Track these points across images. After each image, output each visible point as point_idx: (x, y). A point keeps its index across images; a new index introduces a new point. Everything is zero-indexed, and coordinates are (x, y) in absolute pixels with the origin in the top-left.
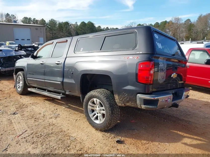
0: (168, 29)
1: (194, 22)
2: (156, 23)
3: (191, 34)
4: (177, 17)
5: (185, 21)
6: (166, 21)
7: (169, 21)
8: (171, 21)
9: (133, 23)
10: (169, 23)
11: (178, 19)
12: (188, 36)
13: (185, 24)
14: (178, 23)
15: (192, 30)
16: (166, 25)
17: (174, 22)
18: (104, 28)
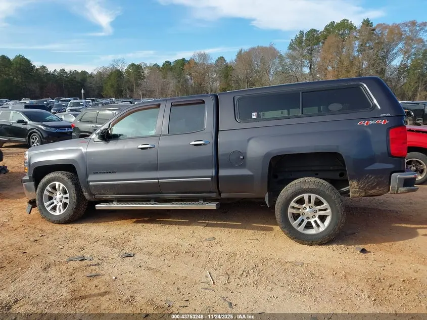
0: (190, 74)
1: (231, 63)
2: (166, 62)
3: (229, 84)
4: (202, 52)
5: (217, 61)
6: (183, 59)
7: (188, 60)
8: (192, 60)
9: (118, 61)
10: (189, 62)
11: (204, 56)
12: (224, 87)
13: (216, 65)
14: (204, 64)
15: (229, 77)
16: (185, 67)
17: (197, 61)
18: (55, 70)
